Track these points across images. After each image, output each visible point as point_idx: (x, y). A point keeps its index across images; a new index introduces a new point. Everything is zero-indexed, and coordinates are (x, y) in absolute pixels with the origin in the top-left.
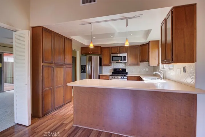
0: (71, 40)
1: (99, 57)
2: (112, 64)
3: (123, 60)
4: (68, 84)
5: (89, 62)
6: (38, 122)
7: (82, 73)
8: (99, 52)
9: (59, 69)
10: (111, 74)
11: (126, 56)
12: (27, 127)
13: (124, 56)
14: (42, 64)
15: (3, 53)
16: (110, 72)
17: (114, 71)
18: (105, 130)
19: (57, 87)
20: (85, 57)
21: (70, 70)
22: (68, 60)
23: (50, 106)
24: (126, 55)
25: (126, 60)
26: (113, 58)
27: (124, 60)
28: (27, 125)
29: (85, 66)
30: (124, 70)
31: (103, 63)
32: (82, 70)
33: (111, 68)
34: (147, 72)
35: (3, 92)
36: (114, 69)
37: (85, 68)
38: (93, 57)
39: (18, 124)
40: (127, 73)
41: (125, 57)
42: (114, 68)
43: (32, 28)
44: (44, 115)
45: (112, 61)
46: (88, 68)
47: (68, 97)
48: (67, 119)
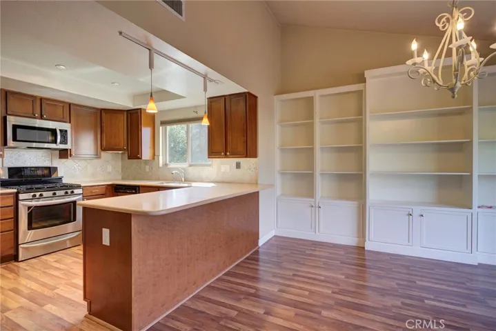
3: (58, 141)
11: (66, 131)
13: (61, 131)
17: (10, 176)
24: (66, 126)
25: (66, 143)
26: (18, 130)
27: (61, 143)
34: (109, 173)
36: (10, 169)
41: (64, 132)
45: (15, 139)
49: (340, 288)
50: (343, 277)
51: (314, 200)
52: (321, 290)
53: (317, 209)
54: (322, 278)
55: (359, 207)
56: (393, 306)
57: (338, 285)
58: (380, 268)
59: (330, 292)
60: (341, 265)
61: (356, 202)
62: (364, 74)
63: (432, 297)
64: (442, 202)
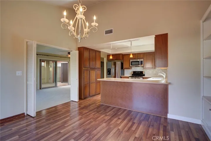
0: (100, 52)
1: (121, 62)
2: (132, 67)
3: (140, 64)
4: (98, 80)
5: (113, 66)
6: (82, 101)
7: (108, 74)
8: (121, 58)
9: (92, 71)
10: (131, 75)
12: (77, 102)
13: (141, 61)
14: (84, 69)
15: (57, 61)
16: (130, 74)
17: (133, 73)
18: (118, 106)
19: (91, 83)
20: (111, 62)
21: (99, 72)
22: (98, 65)
23: (87, 94)
24: (142, 60)
25: (142, 65)
26: (132, 63)
28: (77, 101)
29: (110, 69)
30: (142, 72)
31: (124, 67)
32: (108, 72)
33: (131, 71)
35: (57, 87)
37: (110, 71)
38: (117, 62)
39: (72, 101)
40: (144, 75)
42: (134, 71)
43: (79, 48)
44: (85, 98)
45: (131, 65)
46: (113, 71)
47: (98, 91)
48: (97, 101)
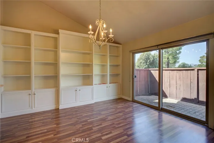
49: (57, 131)
50: (55, 125)
51: (31, 91)
52: (48, 137)
53: (33, 96)
54: (46, 131)
55: (56, 91)
56: (80, 128)
57: (55, 130)
58: (68, 115)
59: (53, 136)
60: (52, 120)
61: (55, 89)
62: (59, 31)
63: (89, 118)
64: (85, 84)
